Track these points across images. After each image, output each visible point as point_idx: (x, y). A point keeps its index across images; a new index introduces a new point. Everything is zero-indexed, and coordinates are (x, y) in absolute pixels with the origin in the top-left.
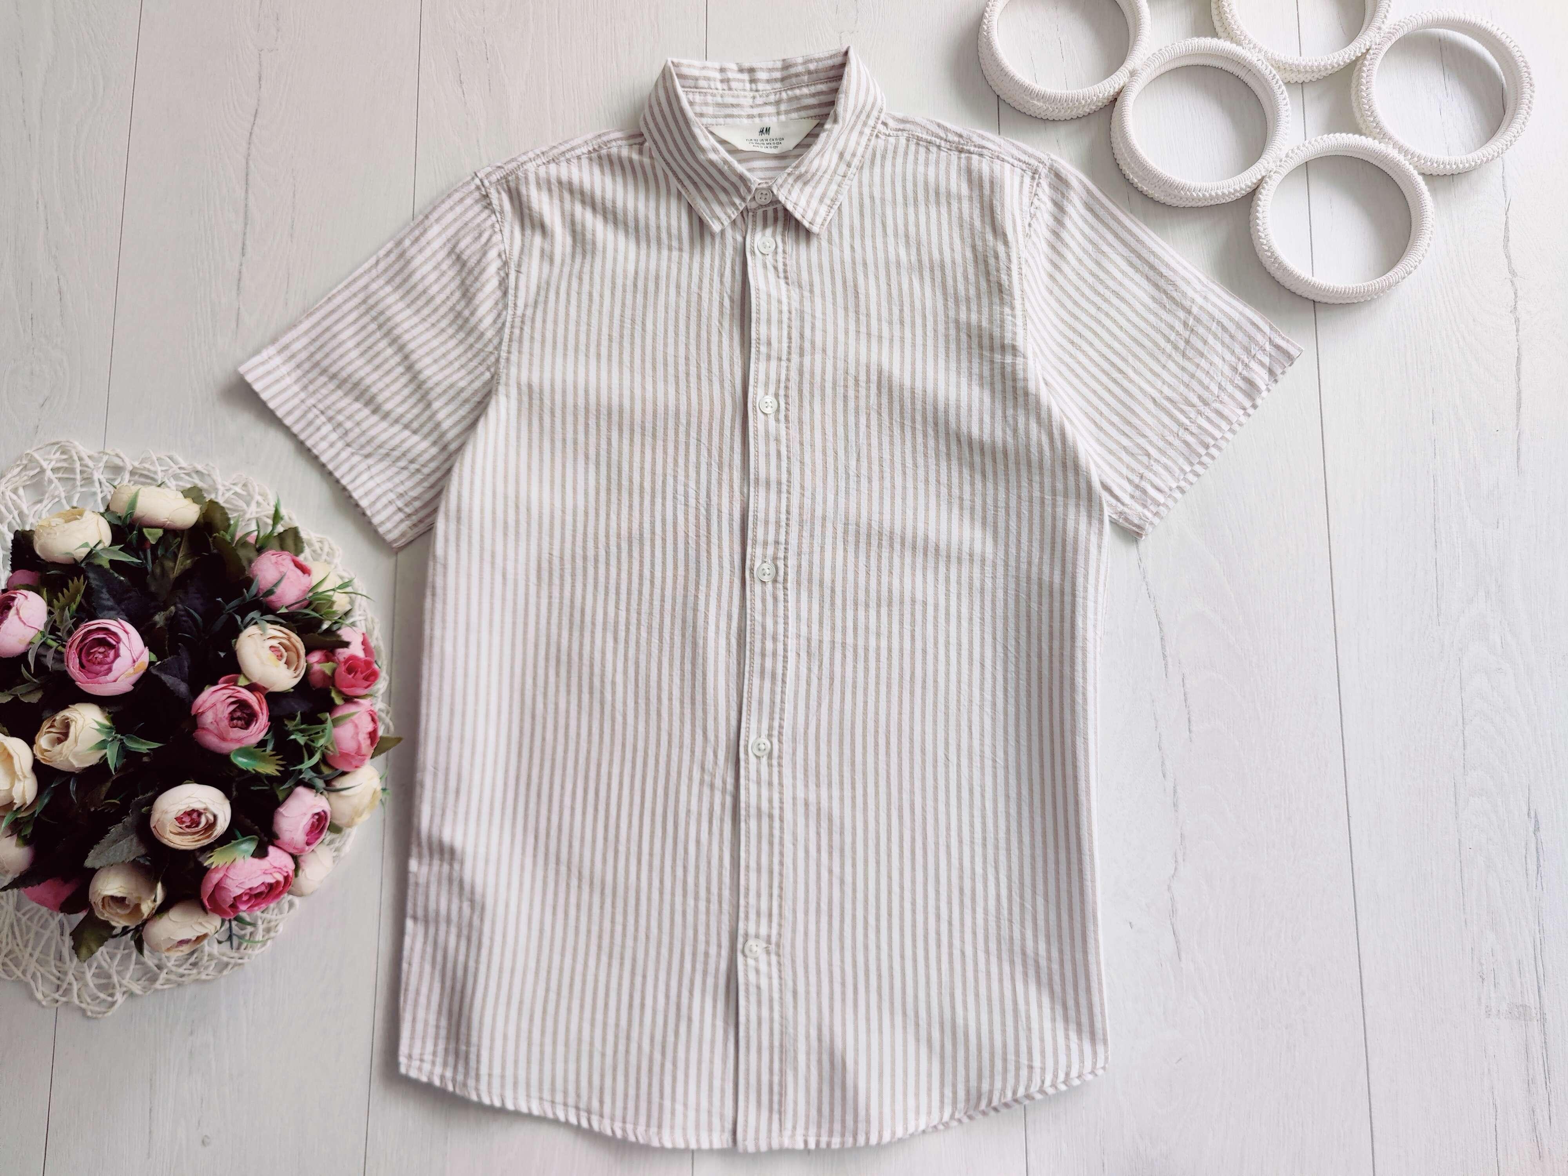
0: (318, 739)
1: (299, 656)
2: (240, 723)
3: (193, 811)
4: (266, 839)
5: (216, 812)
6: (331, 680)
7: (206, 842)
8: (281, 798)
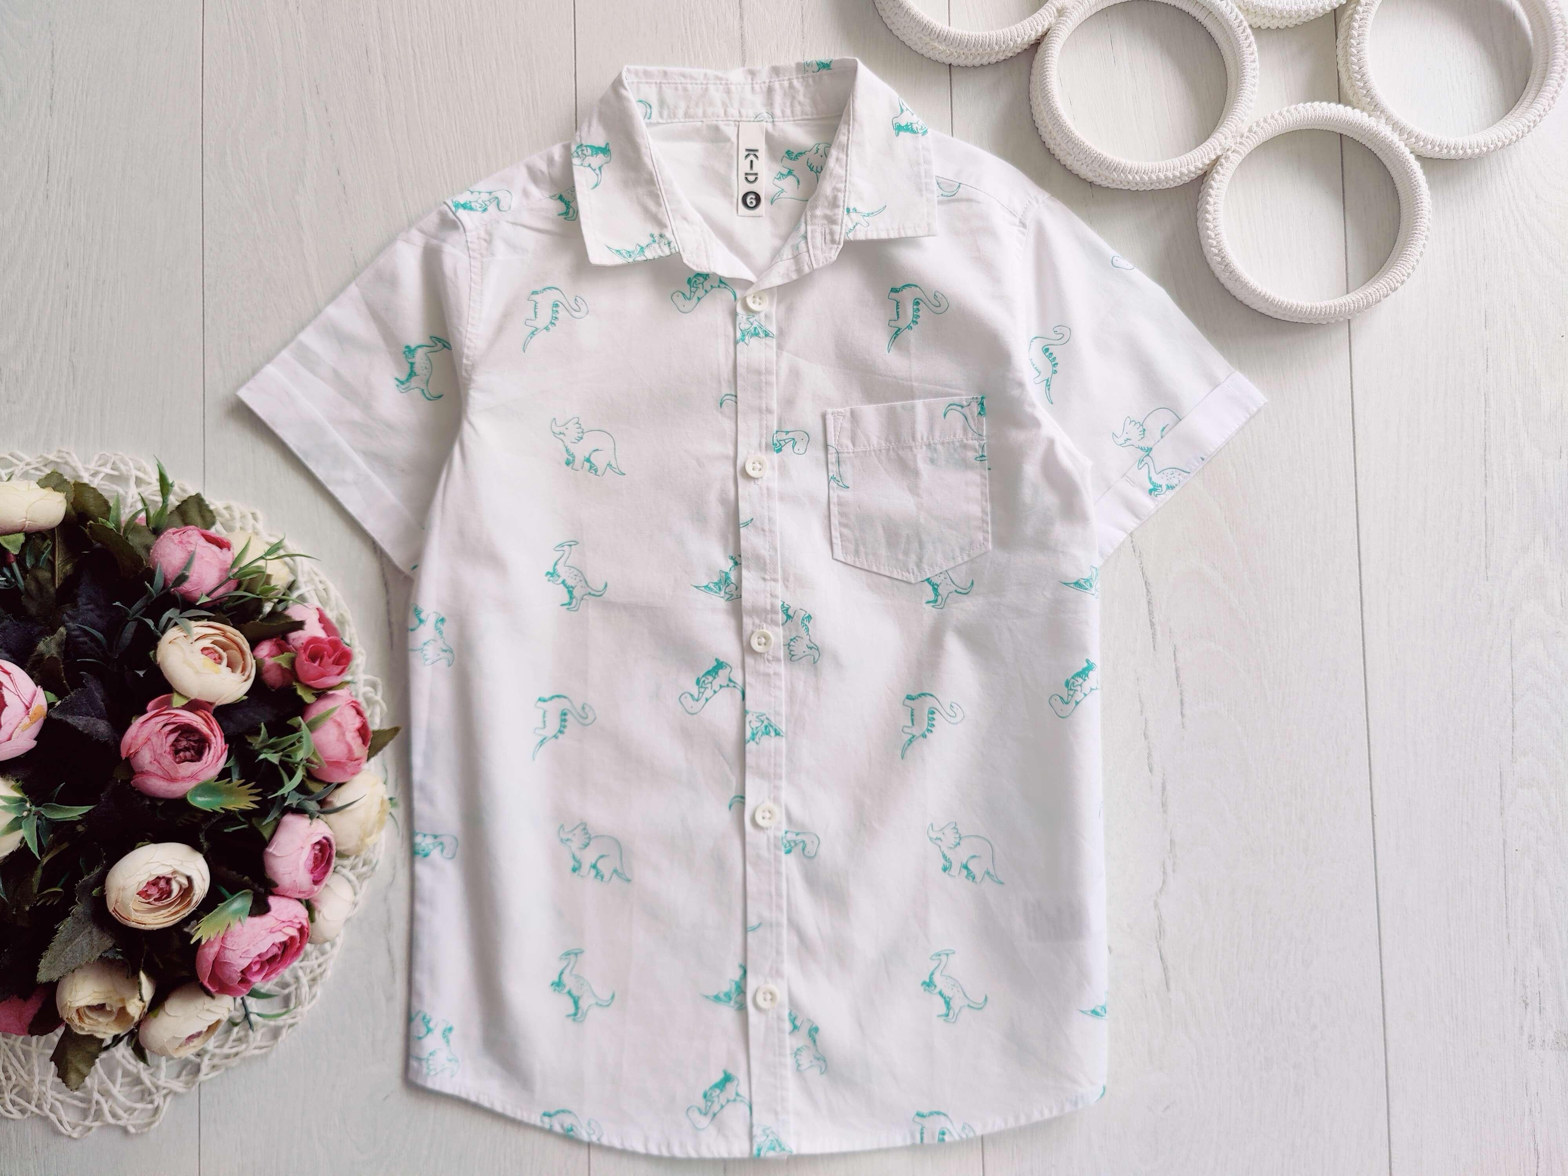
0: (295, 751)
1: (242, 652)
2: (188, 754)
3: (159, 878)
4: (262, 890)
5: (188, 874)
6: (292, 673)
7: (186, 912)
8: (266, 834)
